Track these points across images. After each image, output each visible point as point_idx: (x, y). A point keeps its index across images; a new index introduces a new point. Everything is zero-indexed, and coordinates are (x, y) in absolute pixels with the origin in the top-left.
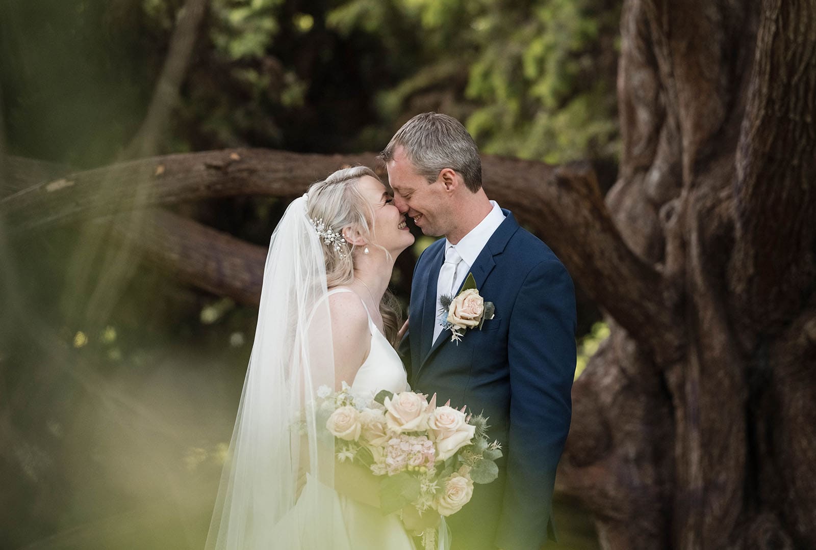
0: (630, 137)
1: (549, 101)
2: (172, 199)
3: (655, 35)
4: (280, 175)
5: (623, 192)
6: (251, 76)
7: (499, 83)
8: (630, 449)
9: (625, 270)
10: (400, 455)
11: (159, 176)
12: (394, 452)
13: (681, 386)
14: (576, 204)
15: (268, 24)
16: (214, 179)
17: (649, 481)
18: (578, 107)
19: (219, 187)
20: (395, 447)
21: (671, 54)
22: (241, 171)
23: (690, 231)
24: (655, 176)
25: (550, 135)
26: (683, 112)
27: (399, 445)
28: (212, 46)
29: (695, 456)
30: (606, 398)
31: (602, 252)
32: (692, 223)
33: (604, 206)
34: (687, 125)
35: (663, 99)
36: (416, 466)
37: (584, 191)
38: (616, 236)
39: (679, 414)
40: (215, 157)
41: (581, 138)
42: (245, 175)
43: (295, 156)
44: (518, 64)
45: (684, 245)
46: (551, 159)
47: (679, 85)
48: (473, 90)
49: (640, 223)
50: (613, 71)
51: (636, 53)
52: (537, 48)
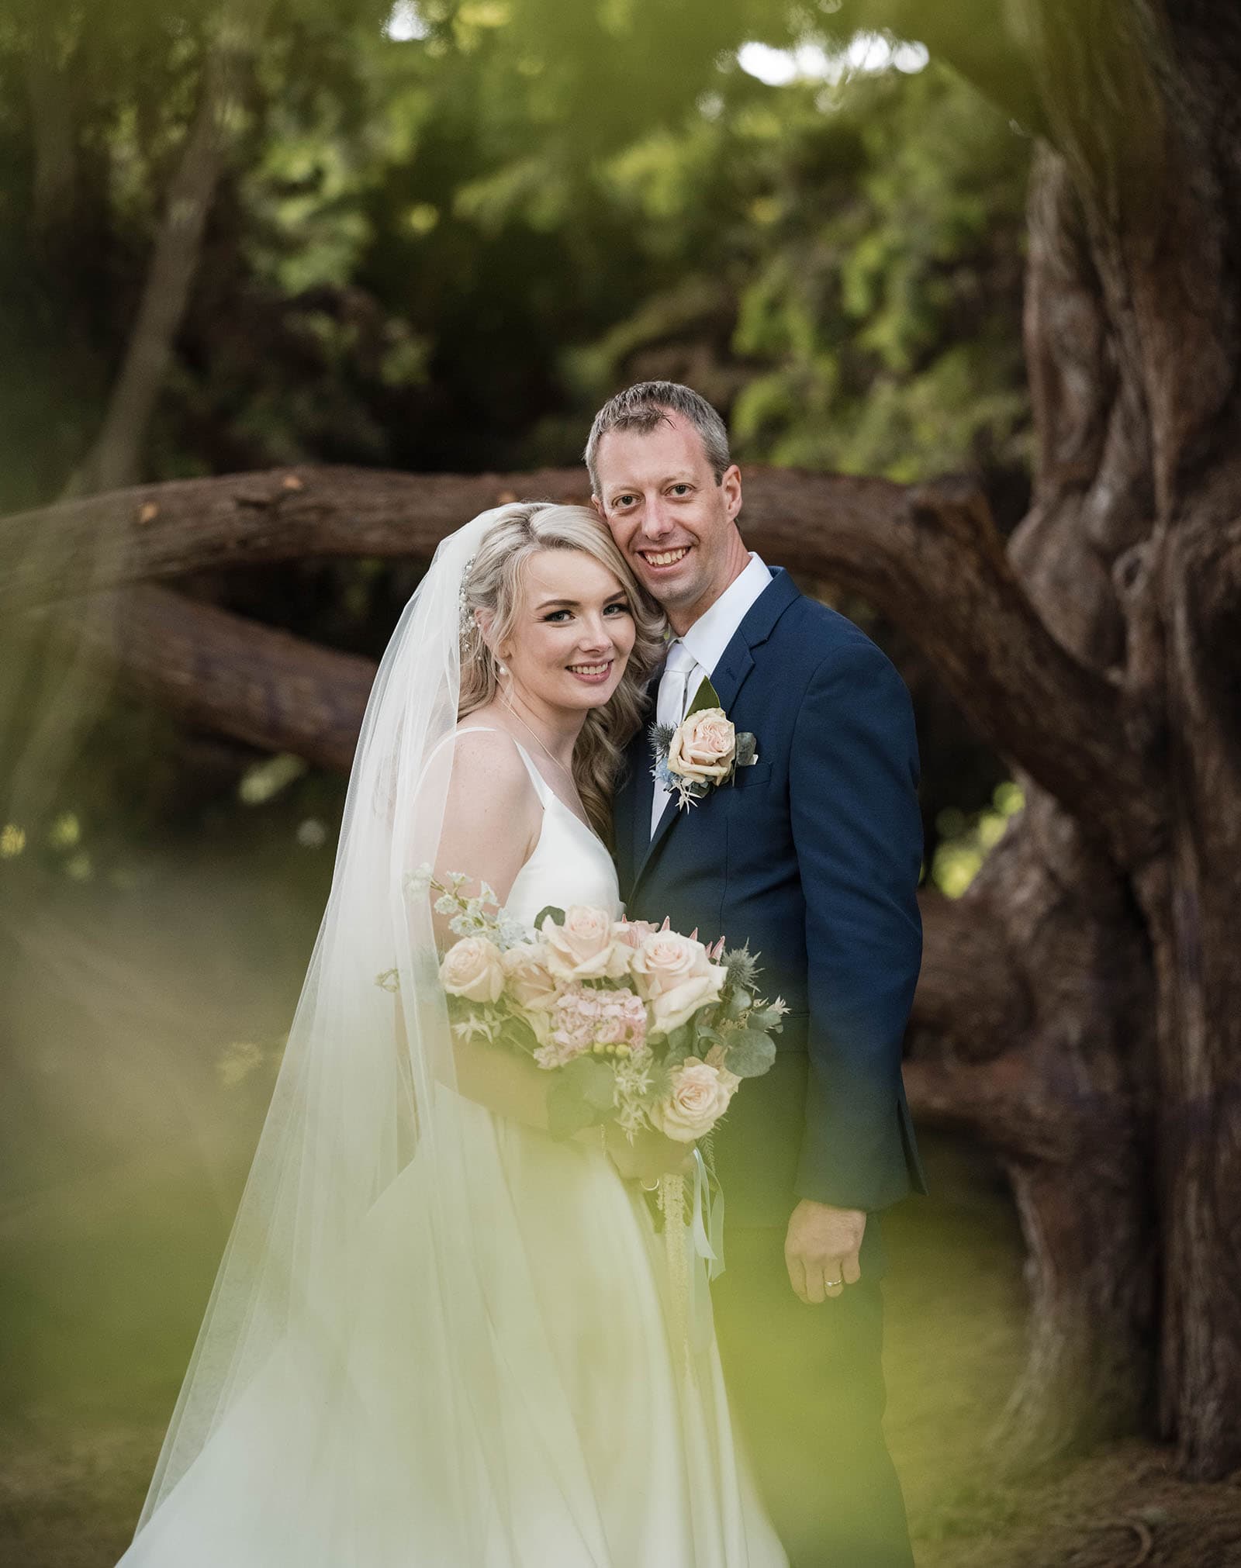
0: (1052, 424)
1: (897, 358)
2: (174, 567)
3: (1094, 228)
4: (381, 516)
5: (1041, 533)
6: (321, 326)
7: (798, 324)
8: (1071, 1026)
9: (1049, 683)
10: (581, 1026)
11: (148, 525)
12: (568, 1019)
13: (1164, 904)
14: (951, 557)
15: (354, 226)
16: (253, 527)
17: (1109, 1087)
18: (953, 369)
19: (263, 542)
20: (569, 1010)
21: (1125, 265)
22: (305, 510)
23: (1172, 606)
24: (1102, 499)
25: (902, 423)
26: (1151, 375)
27: (576, 1006)
28: (244, 270)
29: (1195, 1036)
30: (1022, 930)
31: (1004, 649)
32: (1176, 588)
33: (1004, 561)
34: (1161, 400)
35: (1113, 351)
36: (610, 1044)
37: (965, 532)
38: (1031, 618)
39: (1162, 955)
40: (254, 485)
41: (960, 429)
42: (313, 517)
43: (408, 479)
44: (833, 285)
45: (1161, 631)
46: (900, 474)
47: (1143, 324)
48: (747, 339)
49: (1076, 592)
50: (1016, 297)
51: (1059, 266)
52: (869, 255)
